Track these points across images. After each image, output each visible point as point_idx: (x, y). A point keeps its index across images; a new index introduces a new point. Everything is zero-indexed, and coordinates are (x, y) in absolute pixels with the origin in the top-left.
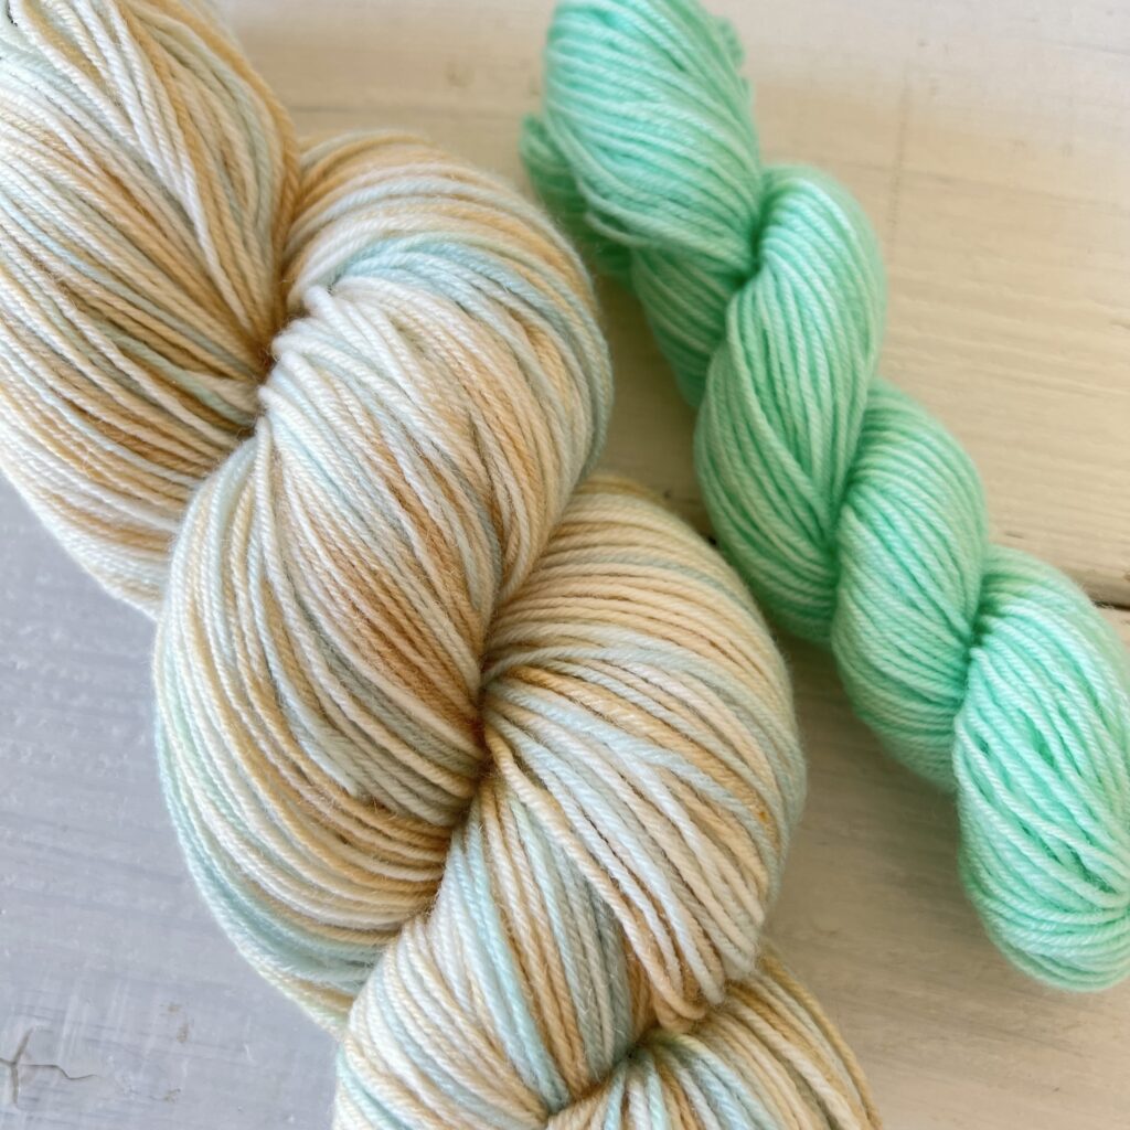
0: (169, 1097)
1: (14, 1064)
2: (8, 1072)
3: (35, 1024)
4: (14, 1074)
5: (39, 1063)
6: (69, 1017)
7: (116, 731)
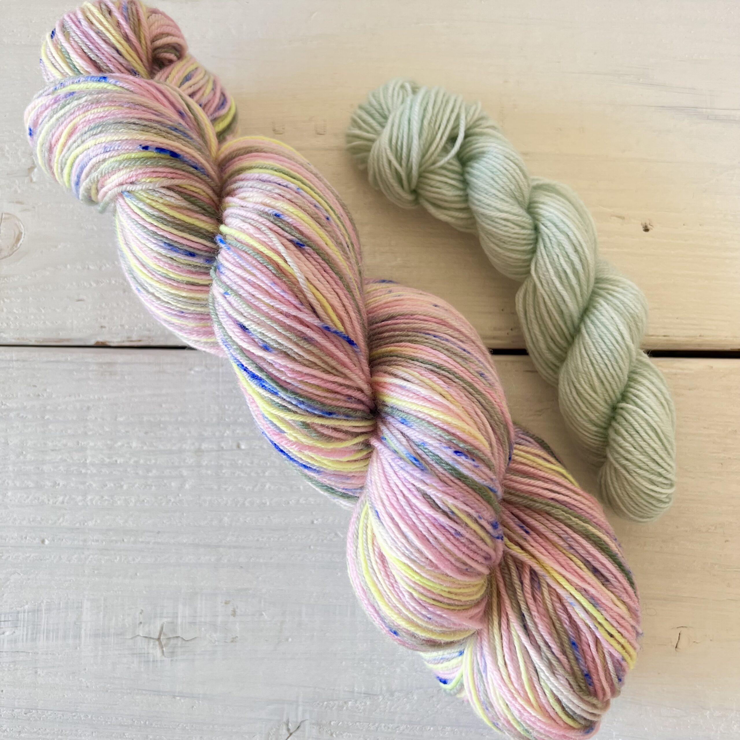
0: (234, 640)
1: (159, 639)
2: (157, 643)
3: (165, 620)
4: (160, 643)
5: (171, 636)
6: (179, 615)
7: (173, 484)
